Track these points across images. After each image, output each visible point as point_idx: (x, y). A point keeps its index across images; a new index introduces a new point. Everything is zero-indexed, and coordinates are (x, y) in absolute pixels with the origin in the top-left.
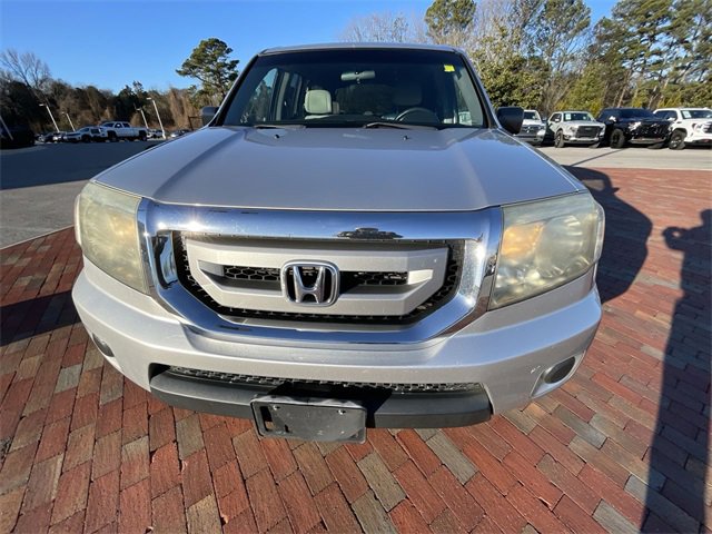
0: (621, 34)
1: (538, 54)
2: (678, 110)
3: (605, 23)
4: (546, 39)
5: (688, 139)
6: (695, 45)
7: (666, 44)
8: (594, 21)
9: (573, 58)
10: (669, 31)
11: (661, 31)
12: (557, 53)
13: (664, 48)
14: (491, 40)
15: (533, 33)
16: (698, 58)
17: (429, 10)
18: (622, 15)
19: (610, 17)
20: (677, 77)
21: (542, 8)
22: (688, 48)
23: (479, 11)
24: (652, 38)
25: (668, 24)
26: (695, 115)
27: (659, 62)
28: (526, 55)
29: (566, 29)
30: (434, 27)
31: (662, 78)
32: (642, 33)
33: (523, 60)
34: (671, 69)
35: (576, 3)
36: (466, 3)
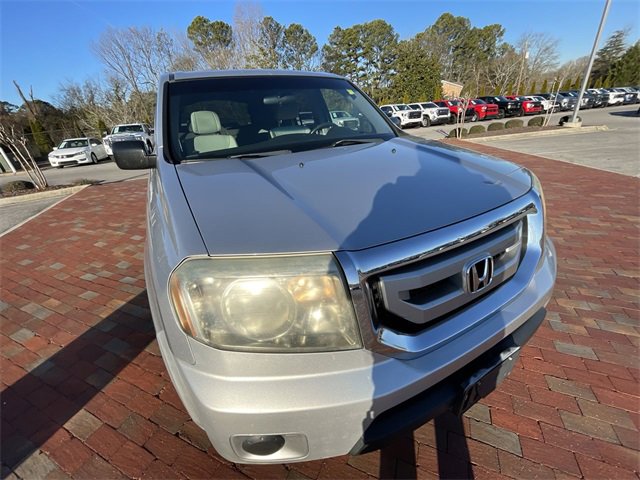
0: (339, 56)
2: (392, 106)
3: (326, 48)
5: (403, 123)
6: (379, 64)
7: (365, 64)
8: (320, 48)
10: (364, 55)
11: (360, 55)
13: (365, 66)
15: (283, 53)
16: (383, 73)
17: (189, 28)
18: (335, 44)
19: (328, 44)
20: (377, 85)
21: (283, 35)
22: (376, 66)
23: (235, 33)
24: (356, 60)
25: (361, 51)
26: (401, 108)
27: (364, 75)
29: (304, 51)
30: (200, 44)
31: (369, 85)
32: (349, 56)
34: (372, 79)
35: (305, 33)
36: (222, 25)
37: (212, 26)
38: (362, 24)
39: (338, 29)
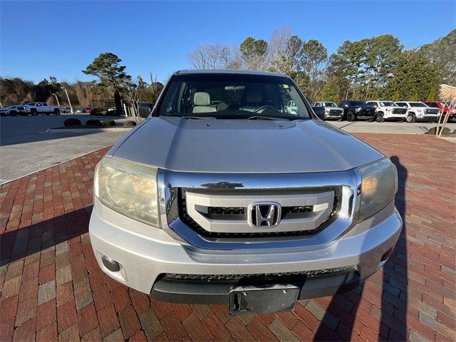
0: (343, 62)
1: (302, 70)
2: (378, 102)
3: (334, 56)
4: (306, 63)
5: (385, 117)
6: (379, 69)
7: (365, 68)
8: (329, 56)
9: (320, 73)
10: (366, 62)
11: (362, 61)
12: (312, 71)
13: (364, 70)
14: (277, 62)
15: (299, 59)
16: (381, 75)
17: (242, 44)
18: (342, 53)
19: (337, 53)
20: (373, 85)
21: (302, 47)
22: (376, 70)
23: (269, 47)
24: (358, 65)
25: (365, 58)
26: (387, 105)
27: (363, 77)
28: (296, 71)
29: (315, 58)
30: (246, 54)
31: (365, 85)
32: (353, 62)
33: (296, 74)
34: (369, 80)
35: (319, 46)
36: (262, 42)
37: (256, 43)
38: (370, 38)
39: (348, 42)
